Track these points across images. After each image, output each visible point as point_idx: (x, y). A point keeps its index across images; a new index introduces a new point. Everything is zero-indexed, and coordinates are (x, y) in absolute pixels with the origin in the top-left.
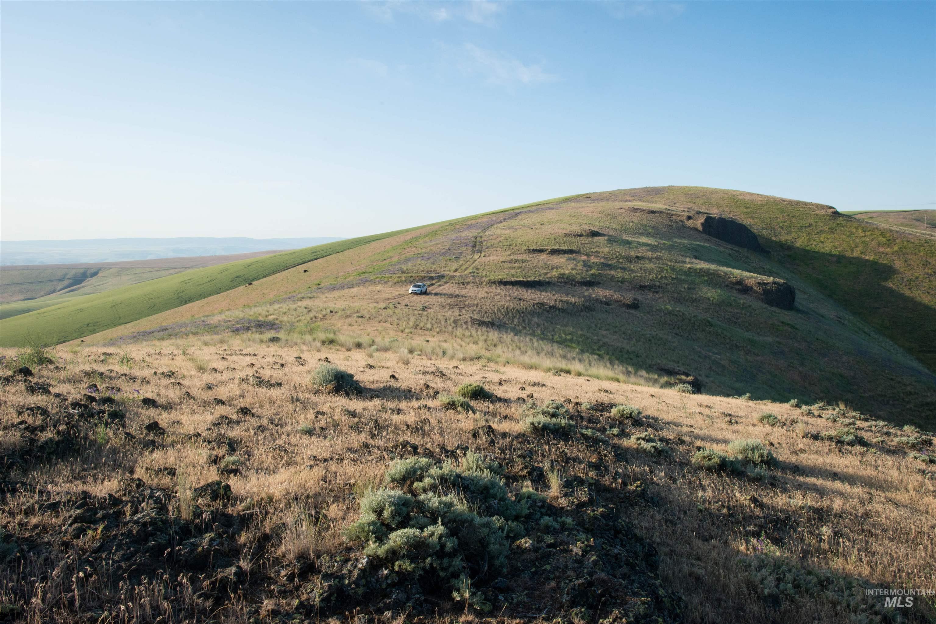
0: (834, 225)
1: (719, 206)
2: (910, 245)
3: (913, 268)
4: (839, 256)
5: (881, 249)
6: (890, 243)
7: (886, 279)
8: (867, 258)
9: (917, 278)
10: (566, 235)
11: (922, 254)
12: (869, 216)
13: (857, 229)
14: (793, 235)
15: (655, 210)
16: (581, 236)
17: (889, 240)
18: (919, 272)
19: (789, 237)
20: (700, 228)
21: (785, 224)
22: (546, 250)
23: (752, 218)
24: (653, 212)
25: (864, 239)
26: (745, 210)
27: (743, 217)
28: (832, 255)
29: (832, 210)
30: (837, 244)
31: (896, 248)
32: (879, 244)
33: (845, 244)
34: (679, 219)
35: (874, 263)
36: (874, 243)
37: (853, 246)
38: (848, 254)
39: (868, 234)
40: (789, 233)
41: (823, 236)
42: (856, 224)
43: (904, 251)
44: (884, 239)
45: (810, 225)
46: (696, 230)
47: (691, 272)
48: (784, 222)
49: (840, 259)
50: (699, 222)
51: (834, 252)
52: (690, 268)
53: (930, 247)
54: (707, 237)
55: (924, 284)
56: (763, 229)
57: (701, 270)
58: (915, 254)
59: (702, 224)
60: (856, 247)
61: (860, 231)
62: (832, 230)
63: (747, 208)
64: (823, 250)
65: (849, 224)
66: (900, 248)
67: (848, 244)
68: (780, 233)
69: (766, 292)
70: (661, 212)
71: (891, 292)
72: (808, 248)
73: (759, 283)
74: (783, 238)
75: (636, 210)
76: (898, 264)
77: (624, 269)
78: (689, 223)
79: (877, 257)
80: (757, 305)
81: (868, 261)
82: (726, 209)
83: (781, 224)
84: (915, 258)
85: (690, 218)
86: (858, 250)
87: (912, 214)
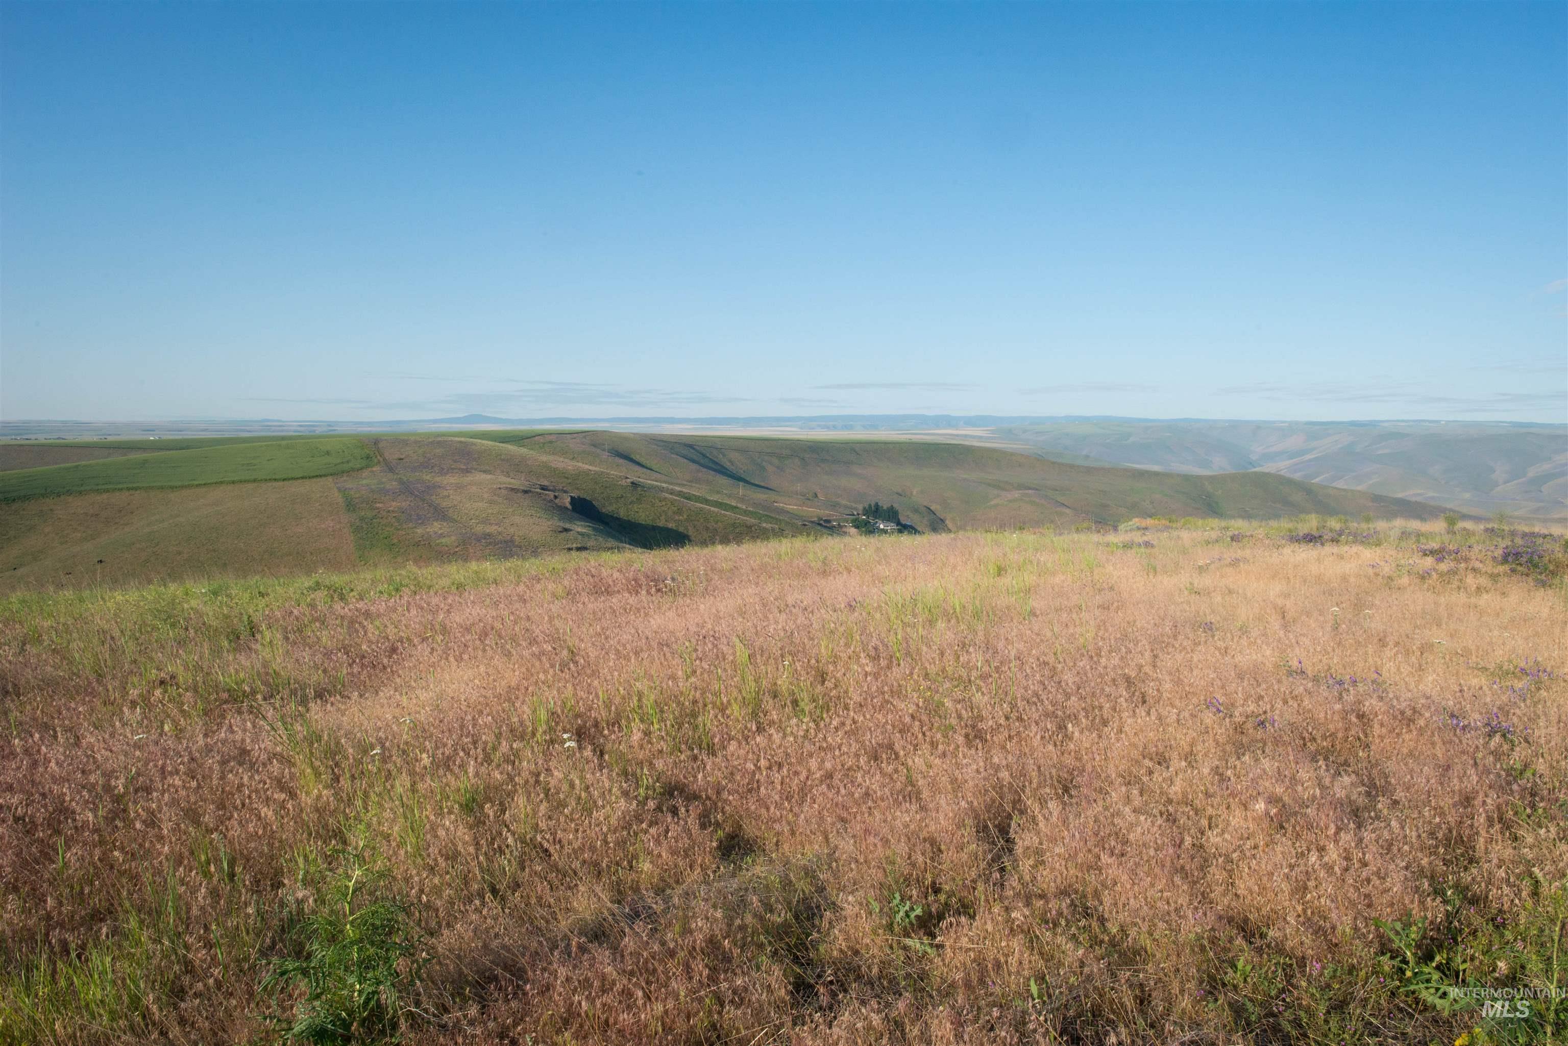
1: (544, 477)
5: (677, 518)
6: (679, 512)
19: (613, 508)
20: (569, 507)
21: (605, 495)
23: (578, 489)
24: (526, 492)
29: (628, 480)
36: (670, 513)
40: (611, 504)
41: (635, 506)
42: (652, 494)
45: (622, 497)
46: (566, 508)
48: (600, 491)
50: (567, 502)
54: (580, 516)
59: (571, 503)
60: (661, 515)
62: (639, 501)
63: (567, 478)
64: (641, 520)
65: (647, 494)
67: (656, 514)
68: (605, 504)
70: (530, 491)
72: (630, 518)
74: (610, 509)
75: (513, 490)
76: (691, 530)
78: (558, 502)
79: (677, 524)
81: (672, 528)
84: (699, 523)
85: (556, 497)
86: (663, 518)
87: (585, 437)
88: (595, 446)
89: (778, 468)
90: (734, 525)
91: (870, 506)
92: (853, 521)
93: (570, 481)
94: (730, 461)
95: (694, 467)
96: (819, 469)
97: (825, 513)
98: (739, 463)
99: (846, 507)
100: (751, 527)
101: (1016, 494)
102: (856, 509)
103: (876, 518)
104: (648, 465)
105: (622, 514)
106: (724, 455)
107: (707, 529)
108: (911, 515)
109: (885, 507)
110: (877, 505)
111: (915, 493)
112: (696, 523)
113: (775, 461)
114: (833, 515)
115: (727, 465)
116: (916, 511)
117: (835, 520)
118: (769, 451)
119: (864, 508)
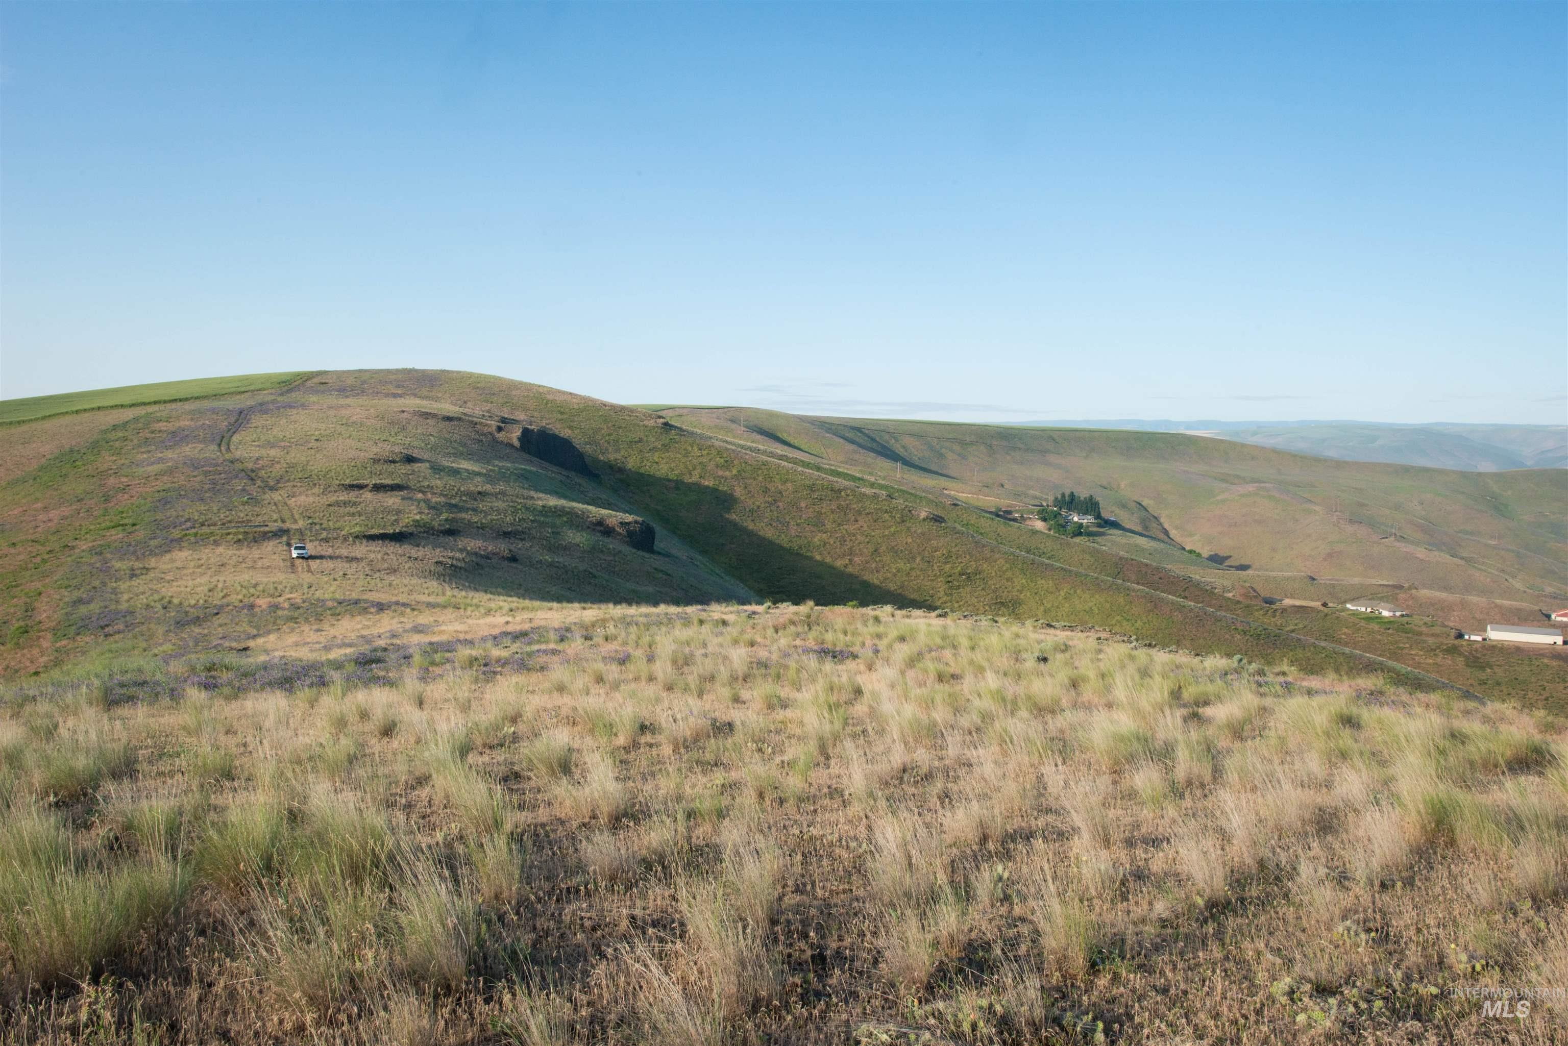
0: (667, 441)
1: (526, 409)
2: (749, 468)
3: (753, 496)
4: (677, 480)
5: (720, 473)
6: (727, 465)
7: (728, 510)
8: (707, 483)
9: (758, 507)
10: (376, 461)
11: (760, 478)
12: (677, 413)
13: (692, 447)
14: (622, 453)
15: (451, 415)
16: (394, 462)
17: (726, 461)
18: (760, 501)
19: (618, 456)
20: (516, 443)
21: (612, 437)
22: (367, 486)
23: (570, 427)
24: (449, 419)
25: (701, 459)
26: (559, 416)
27: (558, 426)
28: (669, 480)
29: (662, 420)
30: (673, 465)
31: (735, 472)
32: (717, 466)
33: (682, 466)
34: (486, 430)
35: (715, 490)
36: (712, 464)
37: (691, 468)
38: (687, 479)
39: (704, 453)
40: (618, 450)
41: (657, 454)
42: (690, 440)
43: (743, 474)
44: (722, 460)
45: (640, 440)
46: (512, 446)
47: (546, 511)
48: (609, 435)
49: (678, 485)
50: (514, 435)
51: (671, 477)
52: (544, 506)
53: (768, 470)
54: (527, 456)
55: (766, 515)
56: (586, 443)
57: (556, 507)
58: (755, 479)
59: (519, 439)
60: (694, 469)
61: (695, 448)
62: (666, 447)
63: (562, 413)
64: (658, 474)
65: (683, 439)
66: (739, 471)
67: (686, 467)
68: (607, 449)
69: (630, 534)
70: (459, 419)
71: (735, 525)
72: (642, 471)
73: (621, 523)
74: (612, 457)
75: (426, 415)
76: (739, 492)
77: (474, 510)
78: (501, 436)
79: (717, 482)
80: (626, 549)
81: (707, 487)
82: (536, 414)
83: (607, 438)
84: (754, 483)
85: (500, 429)
86: (696, 473)
87: (725, 413)
88: (733, 421)
89: (959, 455)
90: (812, 488)
91: (1063, 495)
92: (1039, 513)
93: (565, 416)
94: (904, 447)
95: (851, 447)
96: (1008, 458)
97: (1004, 503)
98: (914, 449)
99: (1036, 498)
100: (840, 491)
101: (1251, 488)
102: (1046, 500)
103: (1070, 510)
104: (796, 445)
105: (632, 463)
106: (897, 440)
107: (766, 490)
108: (1117, 511)
109: (1082, 499)
110: (1072, 495)
111: (1123, 486)
112: (749, 482)
113: (956, 447)
114: (1015, 506)
115: (901, 452)
116: (1124, 506)
117: (1017, 512)
118: (951, 436)
119: (1056, 498)
